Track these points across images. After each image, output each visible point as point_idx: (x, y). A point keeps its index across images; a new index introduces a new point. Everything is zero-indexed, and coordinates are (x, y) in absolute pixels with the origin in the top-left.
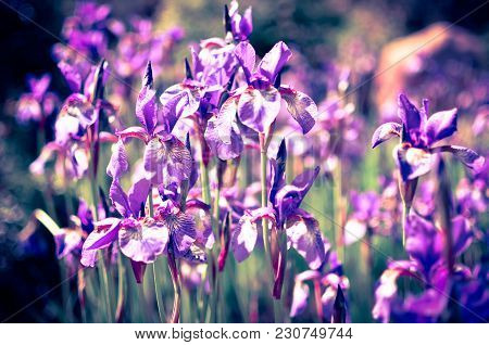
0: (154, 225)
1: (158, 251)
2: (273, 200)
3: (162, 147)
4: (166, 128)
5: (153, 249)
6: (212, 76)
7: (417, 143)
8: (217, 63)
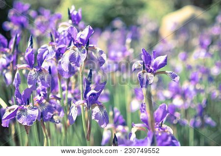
0: (33, 108)
1: (34, 120)
2: (85, 97)
3: (36, 74)
4: (39, 65)
5: (32, 119)
6: (62, 41)
7: (149, 70)
8: (64, 34)
